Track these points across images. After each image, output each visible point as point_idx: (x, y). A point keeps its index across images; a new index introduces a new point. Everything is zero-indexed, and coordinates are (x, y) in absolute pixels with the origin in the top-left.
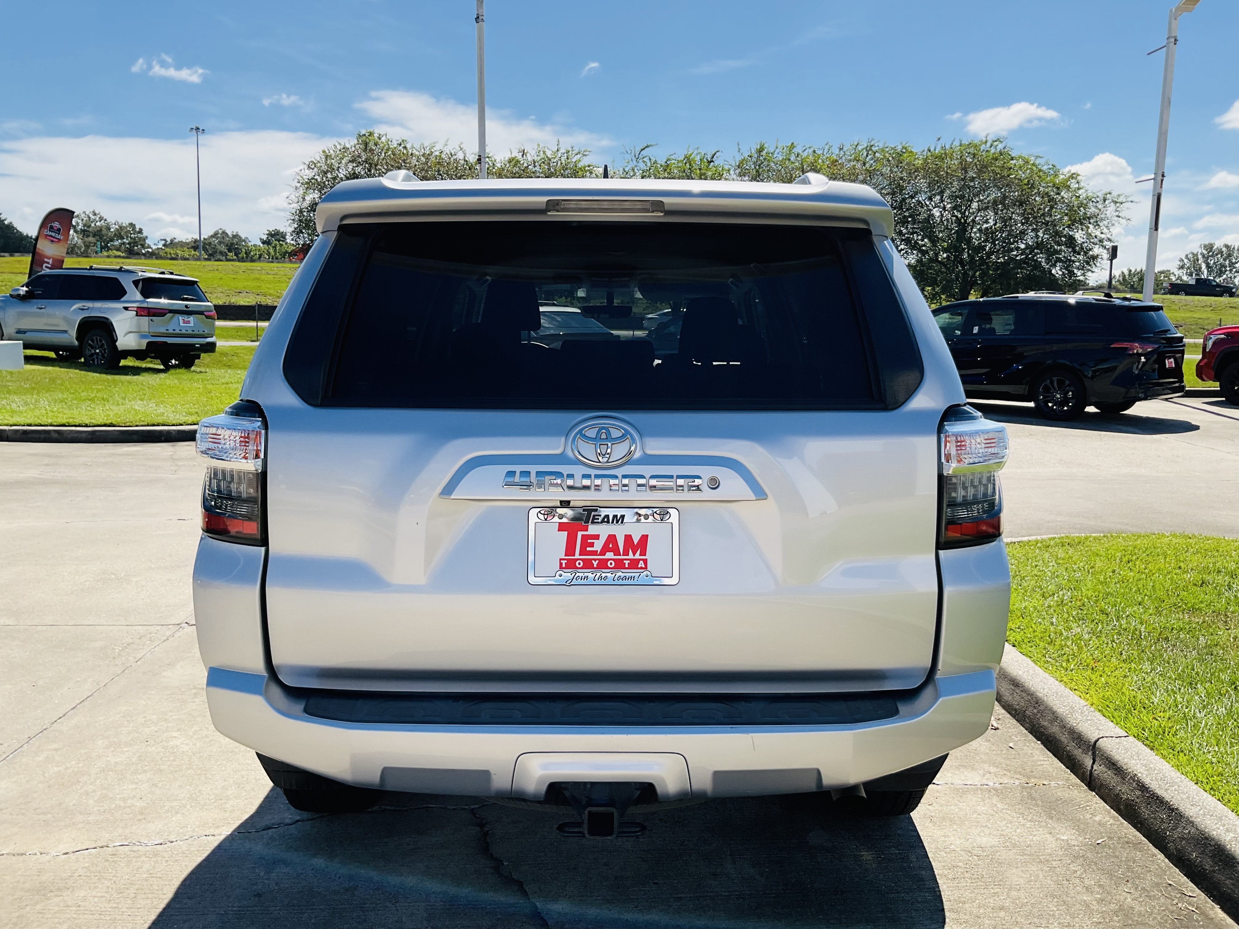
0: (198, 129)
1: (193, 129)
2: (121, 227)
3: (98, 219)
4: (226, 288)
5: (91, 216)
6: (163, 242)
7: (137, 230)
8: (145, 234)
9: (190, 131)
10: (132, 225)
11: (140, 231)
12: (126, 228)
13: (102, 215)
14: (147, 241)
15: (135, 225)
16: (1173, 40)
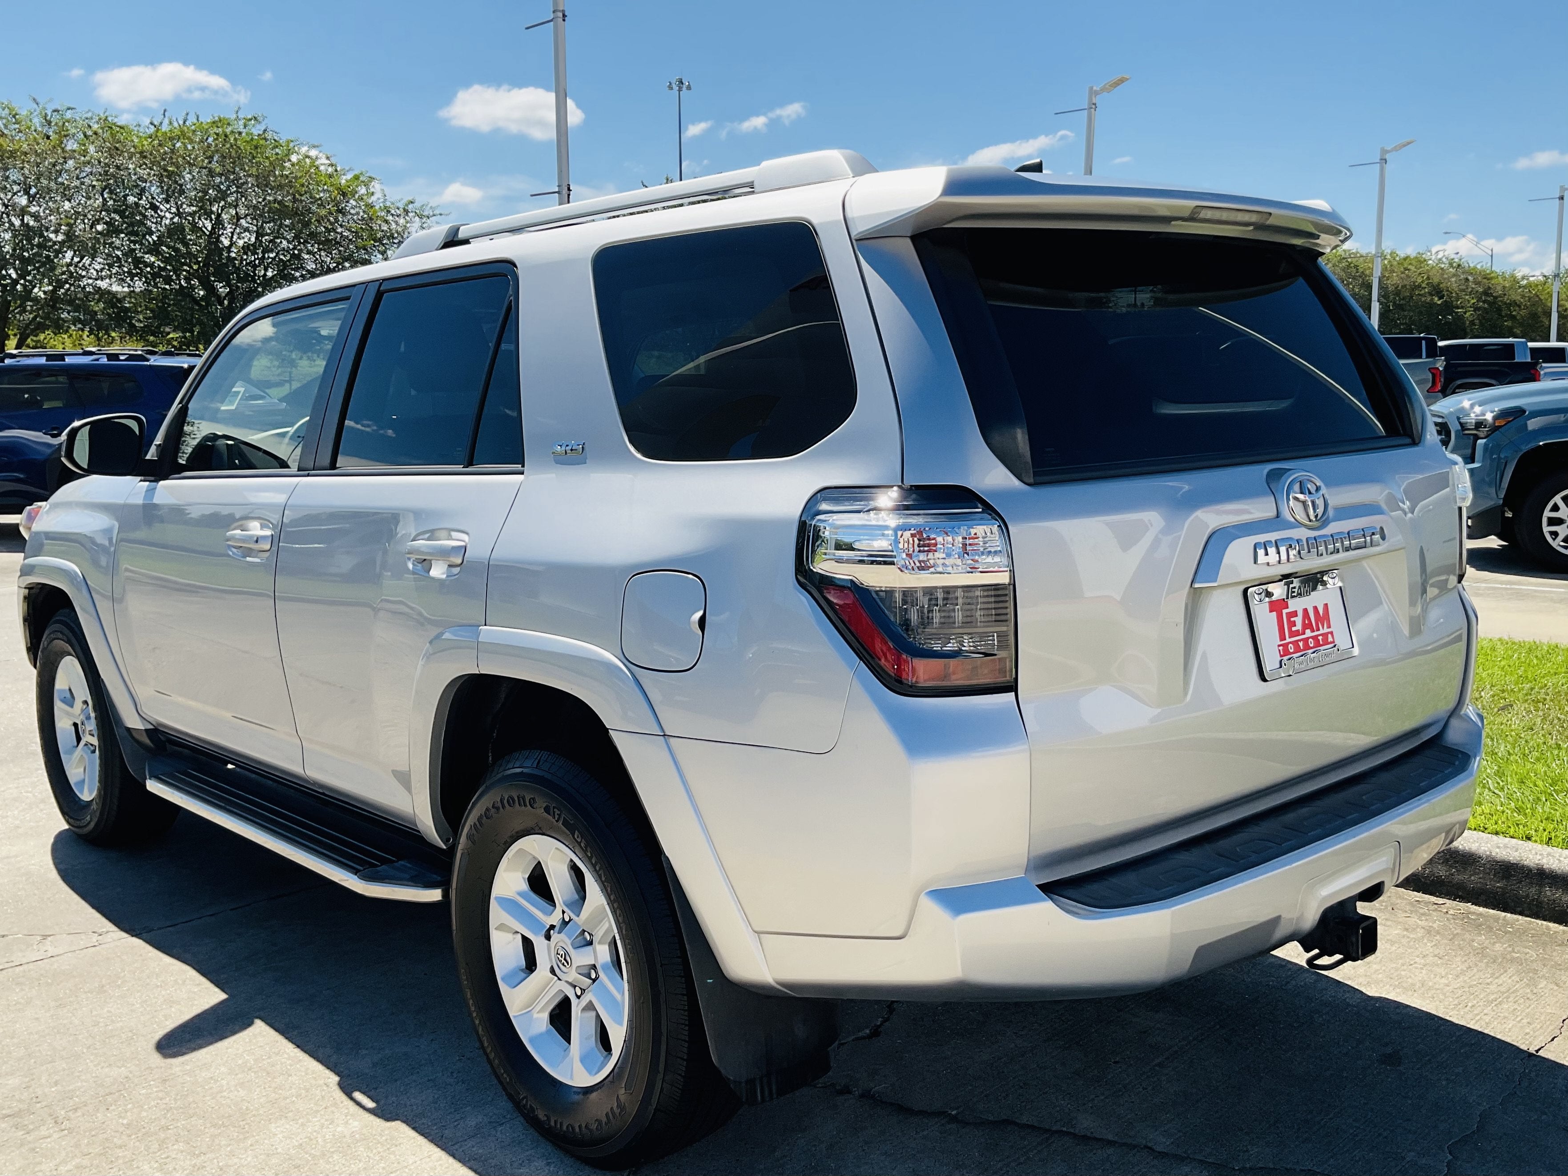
16: (561, 15)
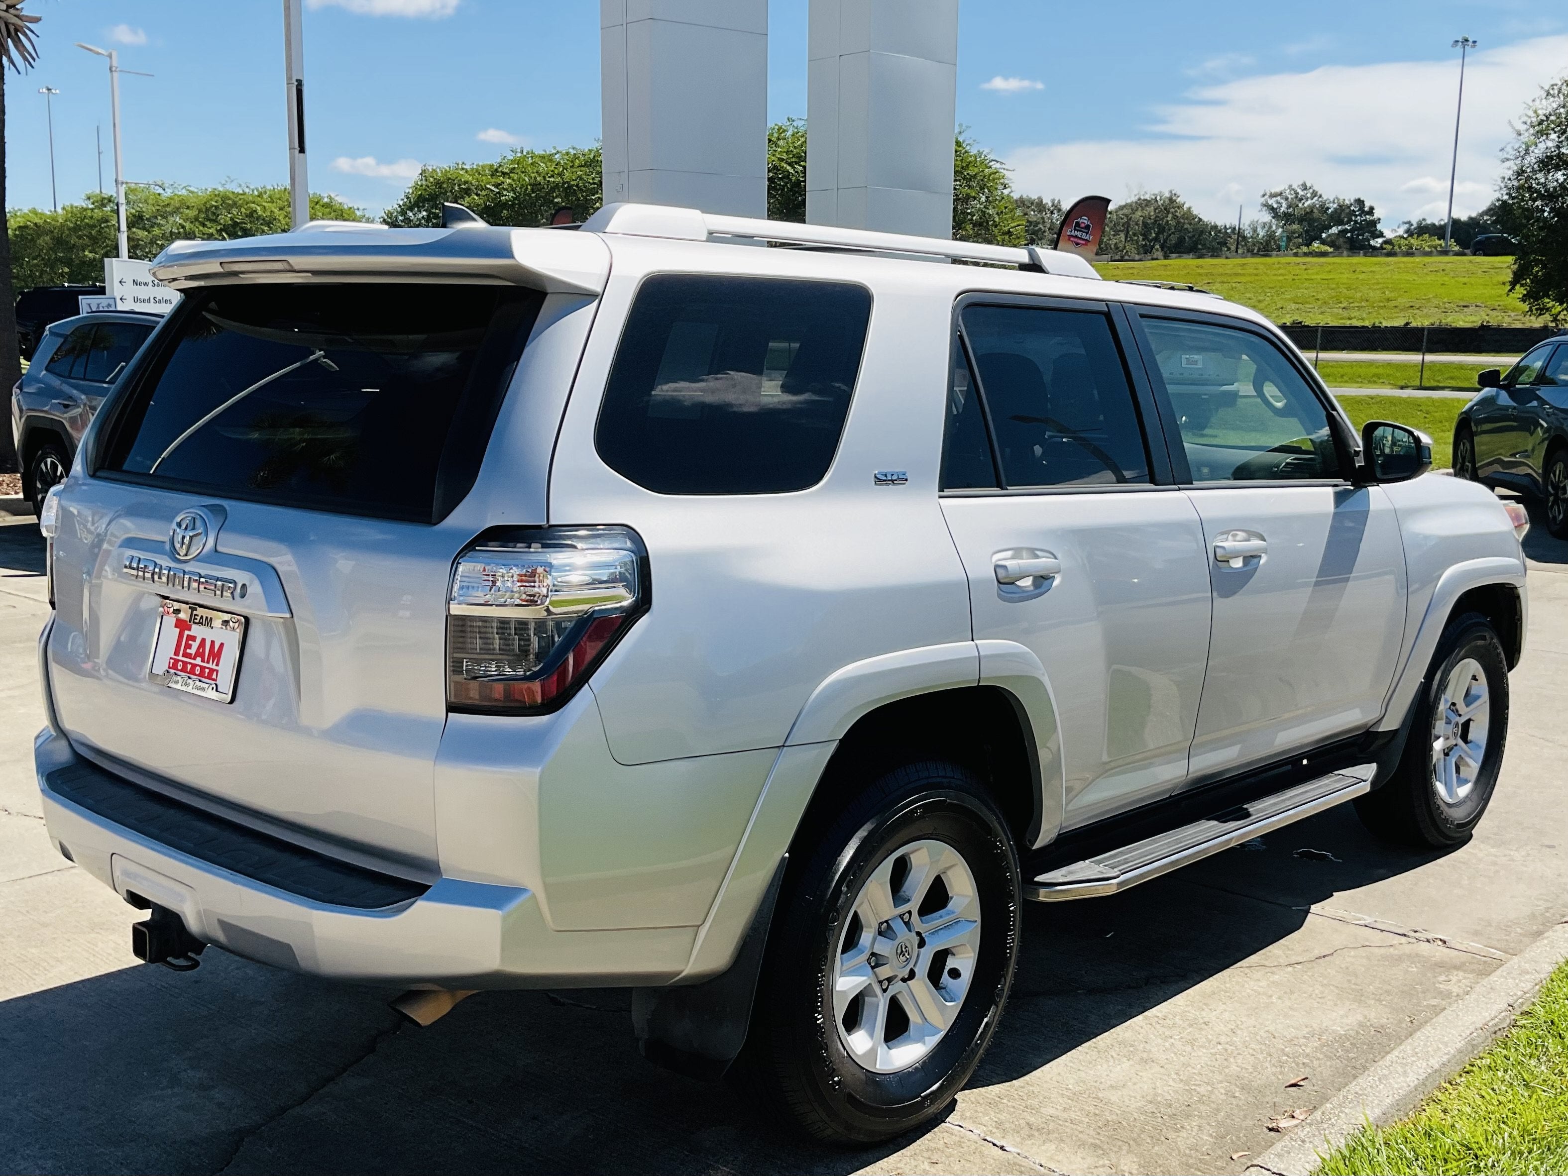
0: (1467, 40)
1: (1457, 41)
2: (1341, 206)
3: (1309, 195)
4: (1445, 300)
5: (1299, 191)
6: (1406, 226)
7: (1366, 209)
8: (1376, 216)
9: (1452, 46)
10: (1360, 202)
11: (1371, 211)
12: (1349, 207)
13: (1315, 188)
14: (1379, 227)
15: (1363, 201)
